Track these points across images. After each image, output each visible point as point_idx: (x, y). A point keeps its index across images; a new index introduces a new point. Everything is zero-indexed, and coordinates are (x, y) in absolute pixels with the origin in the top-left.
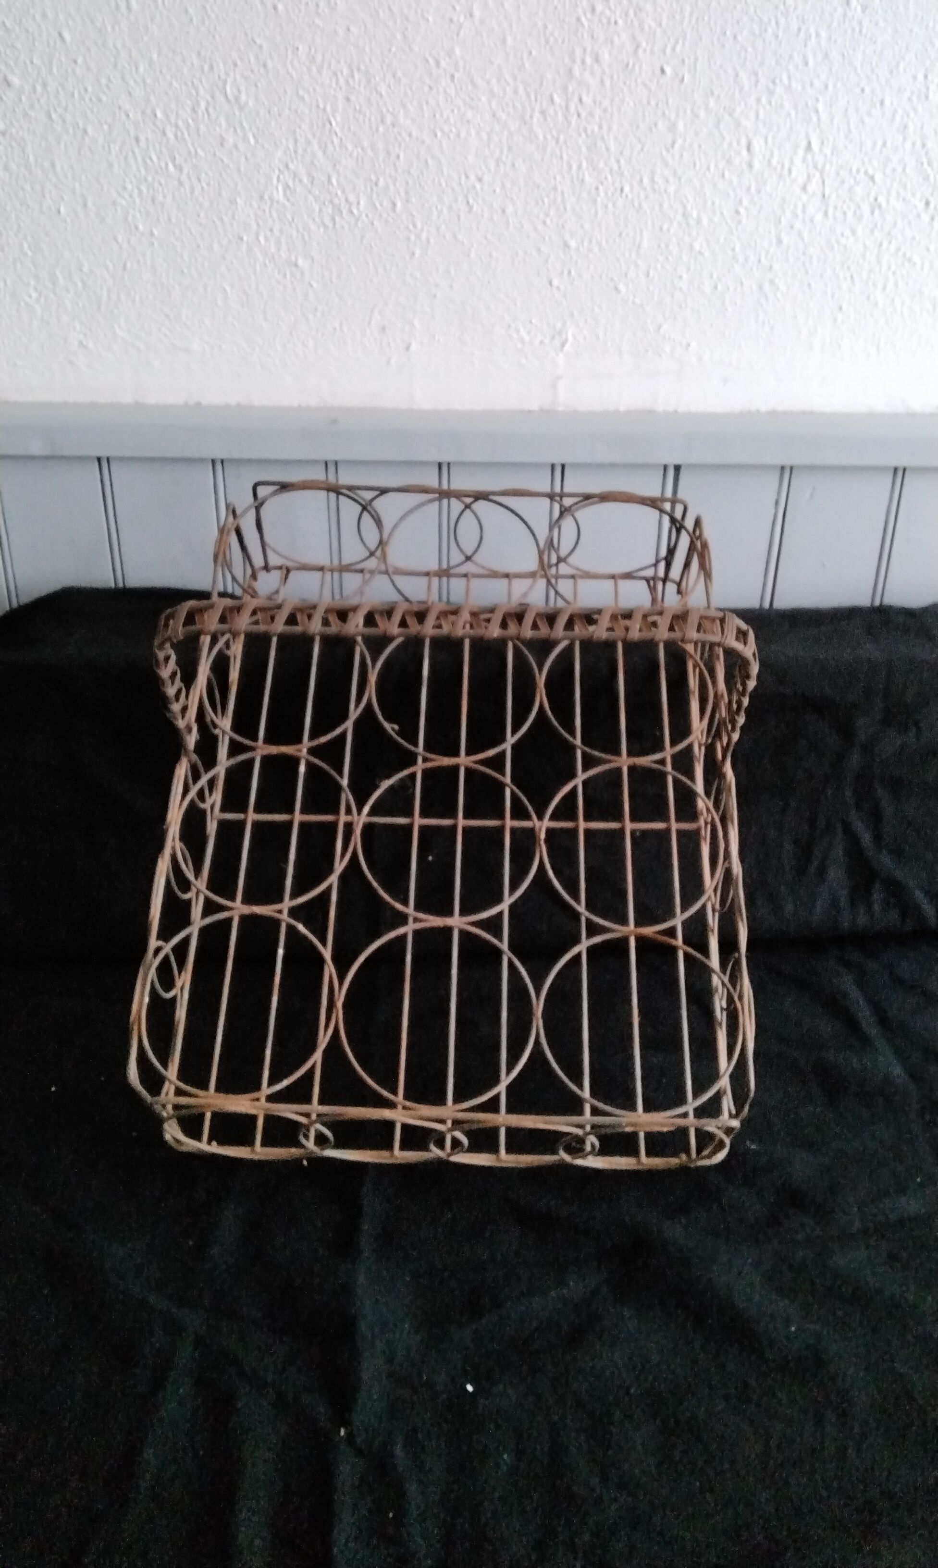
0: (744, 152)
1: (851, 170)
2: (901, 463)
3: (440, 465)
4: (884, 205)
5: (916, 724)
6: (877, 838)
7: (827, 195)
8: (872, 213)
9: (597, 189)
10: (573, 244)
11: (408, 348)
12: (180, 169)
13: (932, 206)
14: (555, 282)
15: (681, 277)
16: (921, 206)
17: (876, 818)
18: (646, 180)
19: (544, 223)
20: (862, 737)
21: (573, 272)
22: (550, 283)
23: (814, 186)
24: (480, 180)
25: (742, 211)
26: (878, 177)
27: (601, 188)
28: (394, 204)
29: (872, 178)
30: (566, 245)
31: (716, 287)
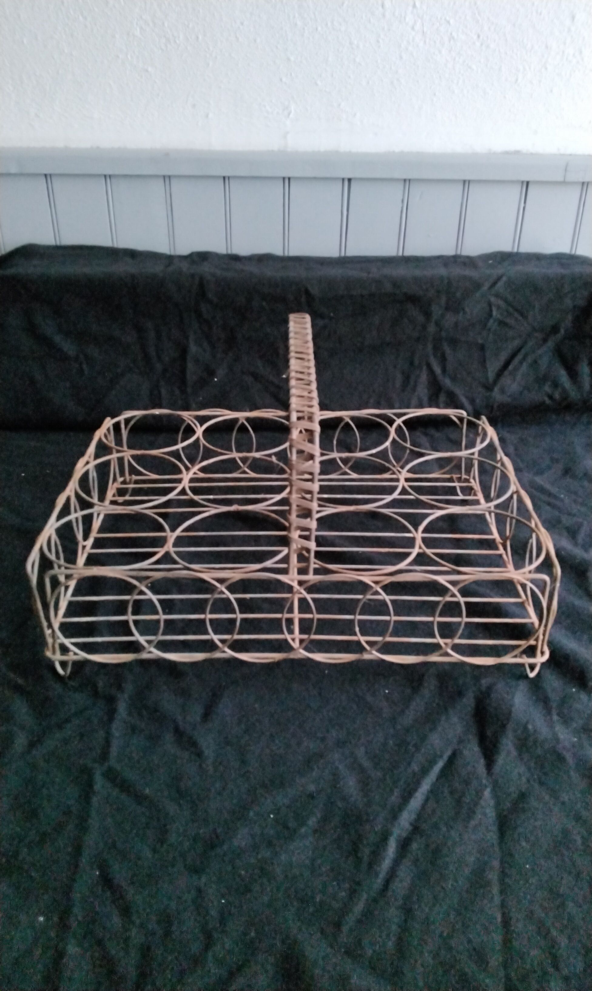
0: (380, 8)
1: (437, 18)
2: (467, 178)
3: (224, 178)
4: (456, 37)
5: (463, 309)
6: (444, 370)
7: (425, 31)
8: (450, 41)
9: (304, 29)
10: (292, 58)
11: (207, 116)
12: (85, 18)
13: (481, 38)
14: (284, 79)
15: (349, 77)
16: (475, 37)
17: (443, 360)
18: (329, 24)
19: (277, 47)
20: (435, 317)
21: (293, 75)
22: (281, 80)
23: (418, 27)
24: (242, 24)
25: (381, 41)
26: (452, 21)
27: (306, 28)
28: (198, 38)
29: (448, 22)
30: (289, 59)
31: (368, 83)
